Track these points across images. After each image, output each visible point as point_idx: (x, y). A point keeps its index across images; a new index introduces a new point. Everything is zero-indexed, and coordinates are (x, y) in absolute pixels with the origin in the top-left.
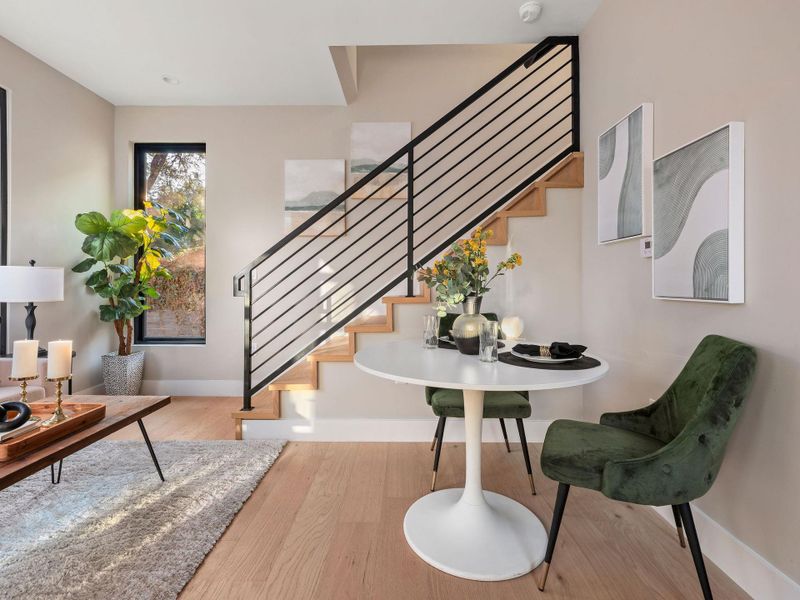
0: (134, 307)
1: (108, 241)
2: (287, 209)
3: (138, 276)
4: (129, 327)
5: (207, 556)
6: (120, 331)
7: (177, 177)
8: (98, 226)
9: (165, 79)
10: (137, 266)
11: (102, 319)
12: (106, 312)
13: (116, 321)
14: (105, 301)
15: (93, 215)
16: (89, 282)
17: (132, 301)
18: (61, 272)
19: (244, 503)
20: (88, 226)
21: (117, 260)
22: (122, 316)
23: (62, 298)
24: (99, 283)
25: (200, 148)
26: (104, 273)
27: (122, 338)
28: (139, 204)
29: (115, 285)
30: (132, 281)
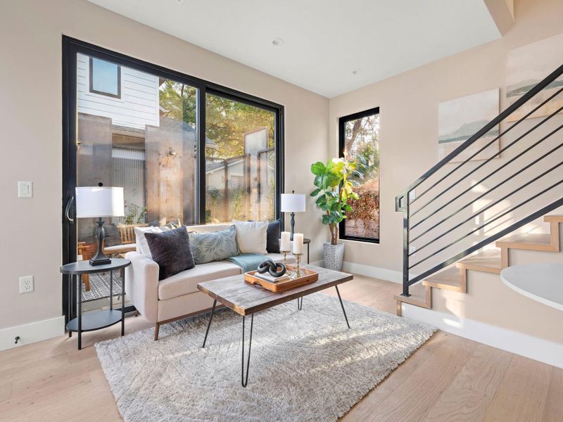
0: (338, 217)
1: (325, 178)
2: (440, 142)
3: (340, 198)
4: (336, 228)
5: (370, 391)
6: (332, 230)
7: (367, 134)
8: (320, 170)
9: (354, 72)
10: (340, 191)
11: (323, 223)
12: (325, 218)
13: (330, 225)
14: (325, 213)
15: (318, 164)
16: (318, 201)
17: (337, 213)
18: (304, 197)
19: (399, 365)
20: (316, 170)
21: (329, 189)
22: (333, 222)
23: (305, 211)
24: (322, 202)
25: (375, 111)
26: (324, 196)
27: (333, 235)
28: (341, 155)
29: (329, 203)
30: (338, 201)
